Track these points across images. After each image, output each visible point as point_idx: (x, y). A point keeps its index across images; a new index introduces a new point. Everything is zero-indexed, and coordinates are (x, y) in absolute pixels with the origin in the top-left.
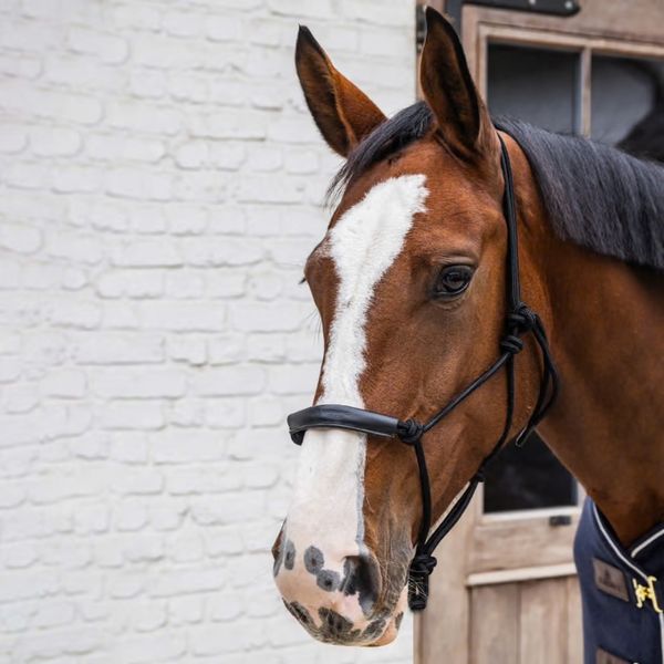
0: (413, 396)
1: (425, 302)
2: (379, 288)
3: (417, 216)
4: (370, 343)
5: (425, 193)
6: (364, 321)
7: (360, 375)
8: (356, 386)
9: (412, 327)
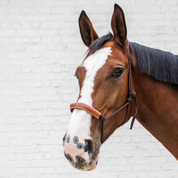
0: (105, 102)
1: (110, 77)
2: (98, 72)
3: (109, 56)
4: (95, 85)
5: (111, 51)
6: (94, 79)
7: (92, 93)
8: (91, 96)
9: (106, 83)
